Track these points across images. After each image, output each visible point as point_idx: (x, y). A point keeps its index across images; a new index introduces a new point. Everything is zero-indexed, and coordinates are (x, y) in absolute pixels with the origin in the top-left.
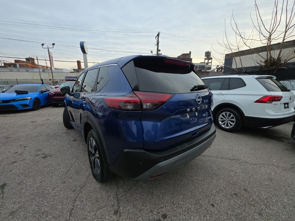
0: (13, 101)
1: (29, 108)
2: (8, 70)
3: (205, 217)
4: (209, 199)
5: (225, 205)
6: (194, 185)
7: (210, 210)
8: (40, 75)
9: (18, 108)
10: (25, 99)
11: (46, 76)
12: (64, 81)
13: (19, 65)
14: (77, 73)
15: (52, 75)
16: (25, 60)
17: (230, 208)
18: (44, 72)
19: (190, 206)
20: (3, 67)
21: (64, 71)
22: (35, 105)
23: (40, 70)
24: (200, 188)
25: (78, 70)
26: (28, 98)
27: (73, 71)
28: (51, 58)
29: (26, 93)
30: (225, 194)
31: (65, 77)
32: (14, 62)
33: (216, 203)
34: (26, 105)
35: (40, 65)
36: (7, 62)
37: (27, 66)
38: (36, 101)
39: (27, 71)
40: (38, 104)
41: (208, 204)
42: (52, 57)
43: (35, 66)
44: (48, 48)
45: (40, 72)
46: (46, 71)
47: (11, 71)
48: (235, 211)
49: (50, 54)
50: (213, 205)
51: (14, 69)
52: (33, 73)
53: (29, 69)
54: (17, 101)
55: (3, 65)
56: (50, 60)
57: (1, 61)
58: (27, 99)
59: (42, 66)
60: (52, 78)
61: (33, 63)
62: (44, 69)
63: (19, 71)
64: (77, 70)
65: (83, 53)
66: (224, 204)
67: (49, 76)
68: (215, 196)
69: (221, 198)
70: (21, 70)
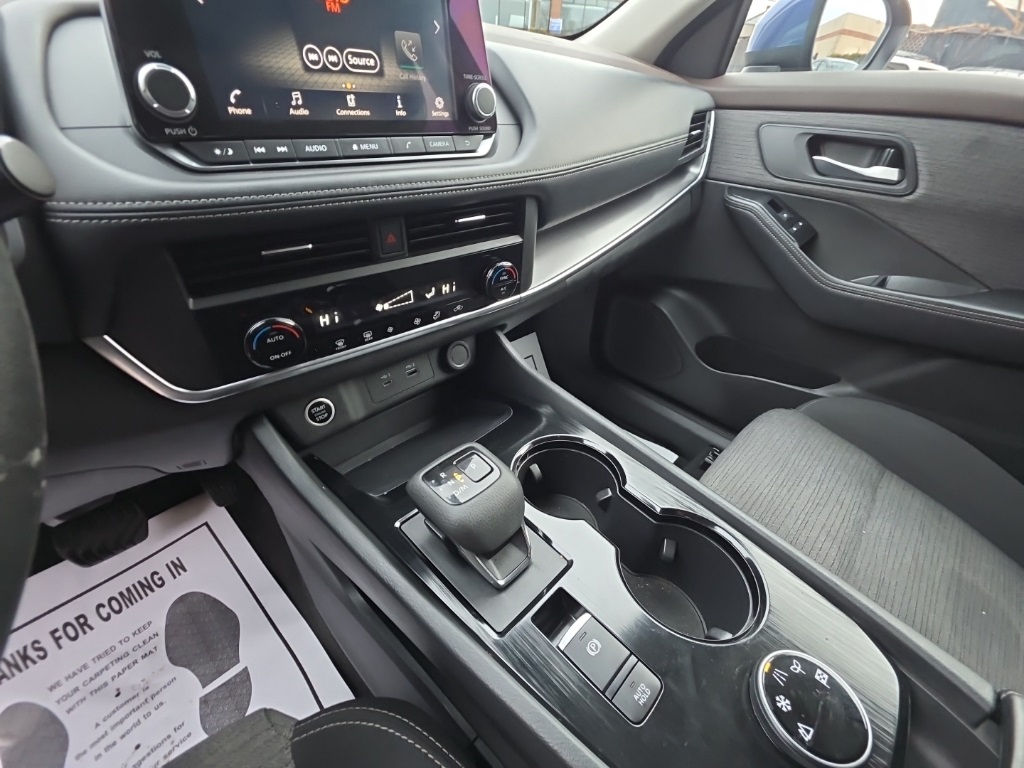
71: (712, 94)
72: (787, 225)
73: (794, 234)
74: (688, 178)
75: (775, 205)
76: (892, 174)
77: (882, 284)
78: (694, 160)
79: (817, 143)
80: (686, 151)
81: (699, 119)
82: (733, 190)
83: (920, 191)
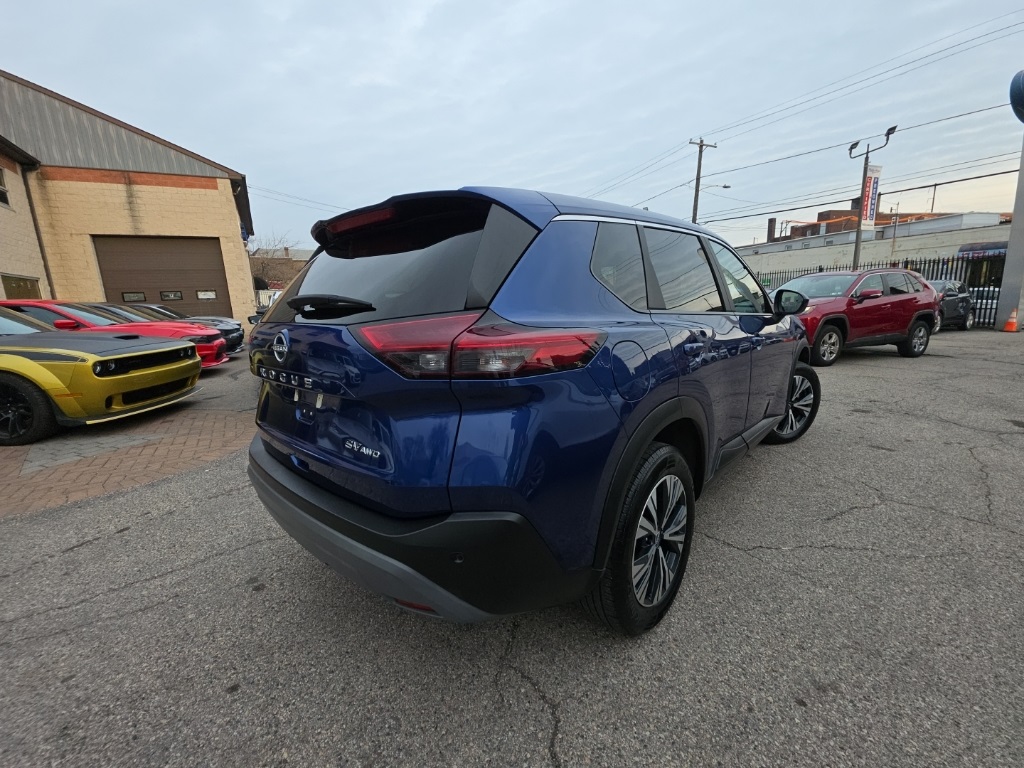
3: (212, 660)
4: (258, 685)
5: (214, 730)
6: (331, 655)
7: (223, 677)
17: (196, 741)
18: (881, 238)
19: (260, 633)
24: (313, 670)
30: (254, 752)
31: (958, 248)
32: (814, 220)
33: (236, 700)
41: (244, 678)
48: (179, 755)
50: (234, 689)
55: (788, 233)
66: (220, 726)
68: (262, 711)
69: (244, 725)
70: (835, 239)
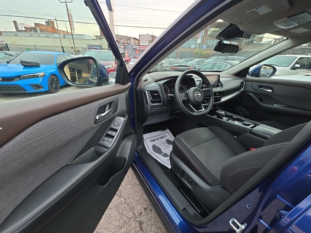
0: (18, 79)
1: (43, 89)
2: (28, 35)
8: (61, 41)
9: (26, 90)
10: (35, 75)
11: (67, 43)
12: (87, 49)
13: (40, 29)
14: (99, 40)
15: (73, 43)
16: (44, 24)
18: (65, 38)
20: (24, 31)
21: (86, 37)
22: (51, 84)
23: (60, 35)
25: (101, 37)
26: (39, 74)
27: (95, 38)
28: (70, 18)
29: (37, 65)
31: (87, 45)
32: (34, 26)
34: (38, 86)
35: (60, 30)
36: (28, 25)
37: (47, 31)
38: (52, 79)
39: (48, 37)
40: (56, 84)
42: (71, 16)
43: (55, 31)
44: (66, 2)
45: (60, 38)
46: (67, 36)
47: (31, 36)
49: (69, 12)
51: (35, 34)
52: (54, 39)
53: (49, 34)
54: (24, 78)
55: (24, 29)
56: (69, 21)
57: (21, 24)
58: (38, 77)
59: (63, 31)
60: (73, 46)
61: (53, 27)
62: (65, 34)
63: (39, 36)
64: (99, 37)
65: (109, 10)
67: (70, 43)
70: (41, 35)
71: (244, 80)
72: (257, 97)
73: (258, 98)
74: (241, 90)
75: (255, 94)
76: (271, 91)
77: (272, 105)
78: (242, 88)
79: (260, 87)
80: (240, 87)
81: (242, 83)
82: (248, 92)
83: (275, 93)
